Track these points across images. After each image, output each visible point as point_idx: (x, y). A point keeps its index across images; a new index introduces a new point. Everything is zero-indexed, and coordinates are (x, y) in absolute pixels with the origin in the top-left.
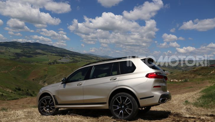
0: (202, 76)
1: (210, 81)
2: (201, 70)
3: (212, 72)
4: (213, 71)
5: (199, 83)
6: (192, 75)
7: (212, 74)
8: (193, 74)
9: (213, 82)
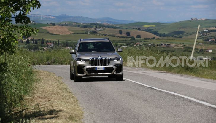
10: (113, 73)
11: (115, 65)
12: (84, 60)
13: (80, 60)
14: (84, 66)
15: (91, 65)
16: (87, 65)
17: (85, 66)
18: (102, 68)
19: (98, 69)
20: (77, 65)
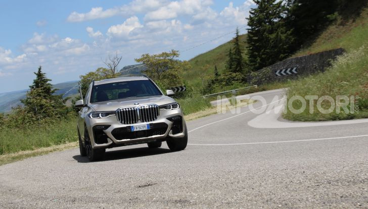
10: (168, 135)
11: (170, 119)
12: (107, 114)
13: (96, 115)
14: (107, 126)
15: (122, 122)
16: (112, 123)
17: (110, 125)
18: (144, 126)
19: (135, 130)
20: (93, 124)
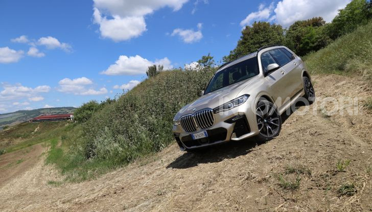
0: (22, 138)
1: (43, 143)
2: (18, 129)
3: (36, 130)
4: (37, 127)
5: (27, 152)
6: (4, 141)
7: (36, 132)
8: (6, 138)
9: (47, 144)
10: (231, 139)
11: (229, 121)
15: (186, 131)
18: (202, 135)
19: (196, 138)
